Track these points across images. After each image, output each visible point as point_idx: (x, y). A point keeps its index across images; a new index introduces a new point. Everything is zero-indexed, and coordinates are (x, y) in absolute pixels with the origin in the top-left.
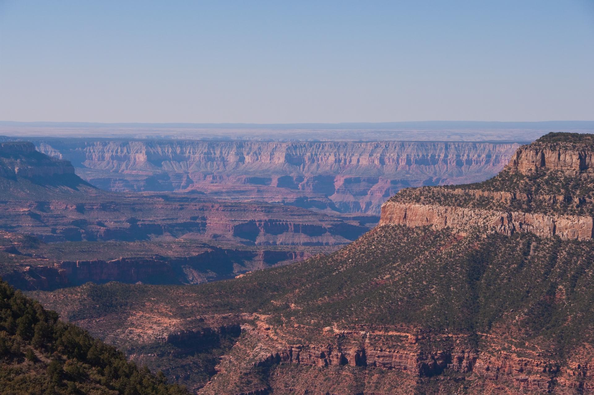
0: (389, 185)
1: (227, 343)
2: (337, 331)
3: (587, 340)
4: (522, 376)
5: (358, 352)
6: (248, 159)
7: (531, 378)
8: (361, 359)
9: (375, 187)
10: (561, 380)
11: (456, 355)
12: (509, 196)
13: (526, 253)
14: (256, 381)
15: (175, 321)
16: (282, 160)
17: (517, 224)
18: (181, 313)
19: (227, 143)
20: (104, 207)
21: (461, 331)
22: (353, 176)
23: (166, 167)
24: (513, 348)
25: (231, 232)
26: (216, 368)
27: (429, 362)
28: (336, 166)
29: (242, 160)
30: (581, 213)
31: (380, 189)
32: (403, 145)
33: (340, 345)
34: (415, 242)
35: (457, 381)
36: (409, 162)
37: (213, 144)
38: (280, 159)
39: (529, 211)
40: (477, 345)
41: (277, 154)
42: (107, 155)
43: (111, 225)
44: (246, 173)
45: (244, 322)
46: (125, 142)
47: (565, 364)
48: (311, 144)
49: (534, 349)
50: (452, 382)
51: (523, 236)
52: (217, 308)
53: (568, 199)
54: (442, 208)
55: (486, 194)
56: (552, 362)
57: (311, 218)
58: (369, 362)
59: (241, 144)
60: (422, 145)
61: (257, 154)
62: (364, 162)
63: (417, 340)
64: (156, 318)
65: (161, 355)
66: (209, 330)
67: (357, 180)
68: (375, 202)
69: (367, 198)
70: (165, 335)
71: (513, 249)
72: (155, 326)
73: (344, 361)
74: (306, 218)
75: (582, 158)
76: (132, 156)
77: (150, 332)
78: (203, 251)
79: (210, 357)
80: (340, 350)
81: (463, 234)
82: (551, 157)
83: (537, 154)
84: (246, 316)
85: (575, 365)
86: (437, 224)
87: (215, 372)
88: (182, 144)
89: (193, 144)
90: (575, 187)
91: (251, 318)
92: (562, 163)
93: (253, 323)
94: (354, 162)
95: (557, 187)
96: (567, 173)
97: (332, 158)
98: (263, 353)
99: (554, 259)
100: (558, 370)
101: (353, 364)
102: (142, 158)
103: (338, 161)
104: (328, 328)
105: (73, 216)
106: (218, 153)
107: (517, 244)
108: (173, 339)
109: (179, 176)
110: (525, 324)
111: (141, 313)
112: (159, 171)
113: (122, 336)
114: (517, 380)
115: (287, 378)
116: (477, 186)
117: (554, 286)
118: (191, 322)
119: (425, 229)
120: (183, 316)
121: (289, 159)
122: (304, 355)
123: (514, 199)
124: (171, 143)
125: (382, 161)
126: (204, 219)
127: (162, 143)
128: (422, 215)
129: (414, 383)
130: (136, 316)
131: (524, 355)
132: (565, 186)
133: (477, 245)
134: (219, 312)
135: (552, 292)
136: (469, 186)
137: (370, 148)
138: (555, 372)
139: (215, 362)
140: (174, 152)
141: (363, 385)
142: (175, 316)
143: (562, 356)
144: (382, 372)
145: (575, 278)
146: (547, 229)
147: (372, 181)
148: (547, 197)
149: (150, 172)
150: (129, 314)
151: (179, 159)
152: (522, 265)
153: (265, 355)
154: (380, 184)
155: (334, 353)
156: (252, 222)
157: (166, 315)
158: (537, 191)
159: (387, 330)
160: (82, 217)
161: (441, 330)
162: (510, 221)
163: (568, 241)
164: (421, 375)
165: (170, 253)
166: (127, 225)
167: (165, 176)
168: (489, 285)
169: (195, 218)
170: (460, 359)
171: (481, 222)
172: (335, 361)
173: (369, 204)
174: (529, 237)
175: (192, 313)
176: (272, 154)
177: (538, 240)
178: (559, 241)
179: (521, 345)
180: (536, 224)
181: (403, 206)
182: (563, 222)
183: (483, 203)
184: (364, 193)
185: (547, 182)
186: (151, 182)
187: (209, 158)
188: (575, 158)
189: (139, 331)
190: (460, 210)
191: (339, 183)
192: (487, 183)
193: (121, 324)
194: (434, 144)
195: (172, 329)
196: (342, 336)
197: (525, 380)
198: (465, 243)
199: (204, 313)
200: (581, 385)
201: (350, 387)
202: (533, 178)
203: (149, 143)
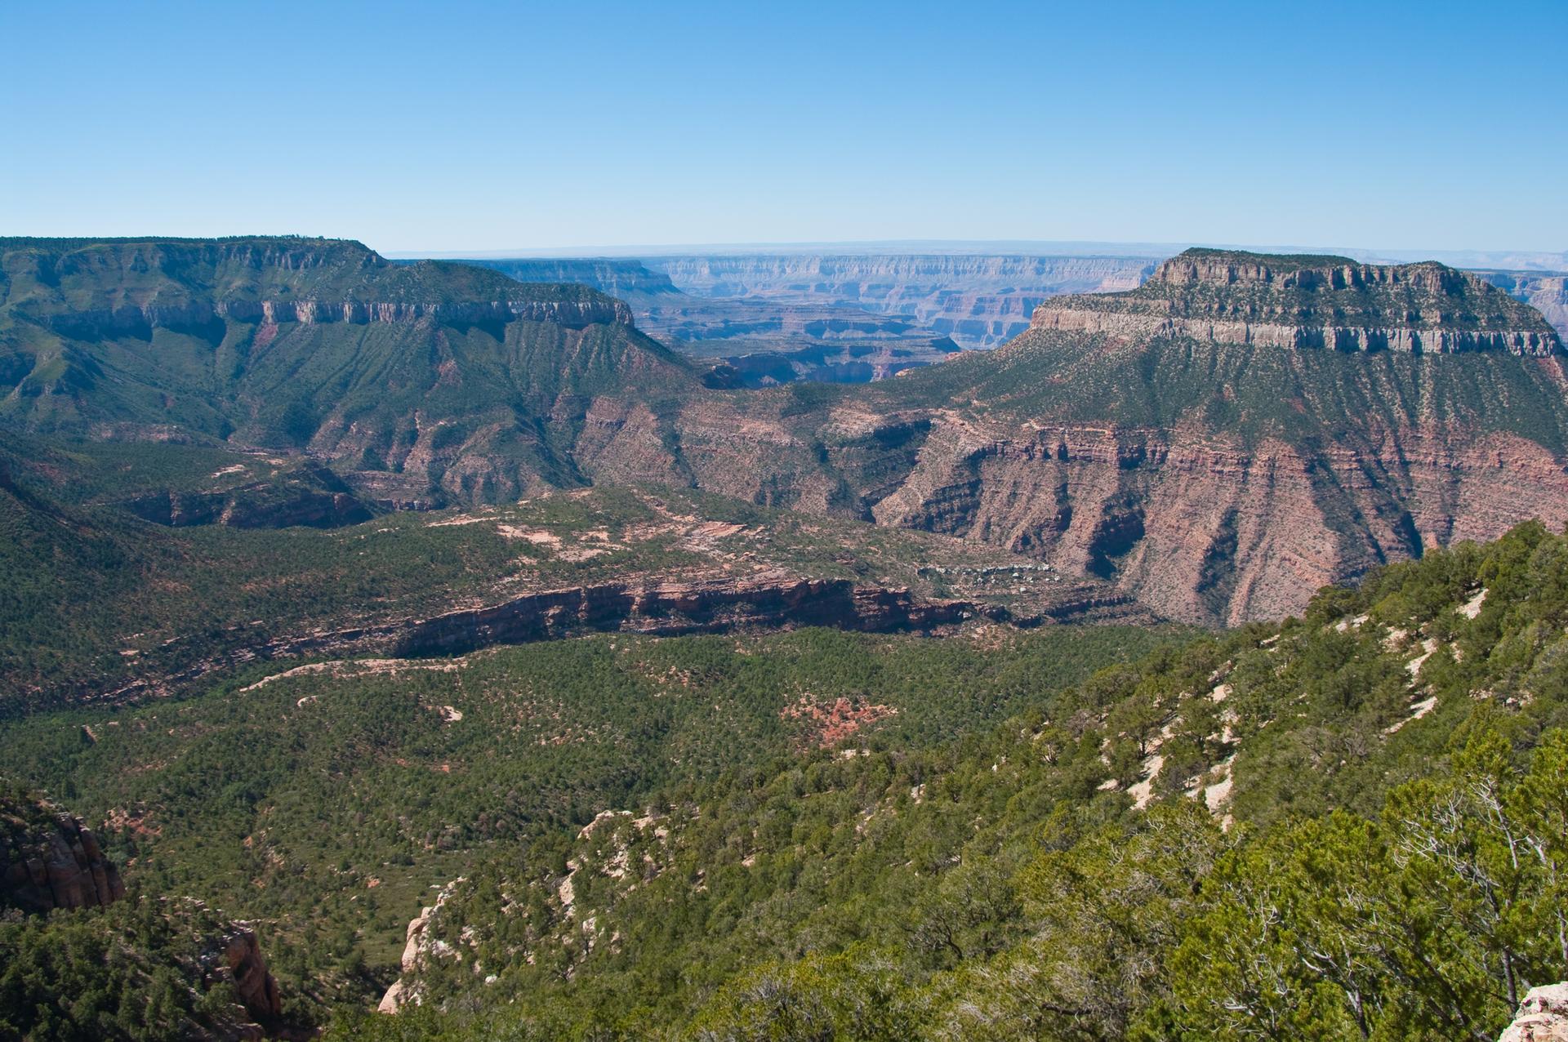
0: (904, 290)
1: (921, 437)
2: (1037, 428)
3: (1268, 435)
4: (1218, 468)
5: (1060, 446)
6: (788, 270)
7: (1226, 470)
8: (1063, 453)
9: (892, 292)
10: (1253, 470)
11: (1149, 449)
12: (1166, 304)
13: (1189, 356)
14: (967, 473)
15: (876, 417)
16: (817, 271)
17: (1177, 329)
18: (878, 410)
19: (772, 258)
20: (703, 311)
21: (1151, 426)
22: (874, 283)
23: (724, 278)
24: (1204, 442)
26: (917, 458)
27: (1127, 455)
28: (860, 275)
29: (784, 271)
30: (1236, 320)
31: (897, 293)
32: (912, 258)
33: (1042, 440)
34: (1072, 344)
35: (1151, 471)
36: (918, 272)
37: (761, 259)
38: (815, 270)
39: (1187, 317)
40: (1166, 440)
41: (812, 267)
42: (679, 269)
43: (710, 325)
44: (789, 281)
45: (933, 417)
46: (692, 259)
47: (1254, 456)
48: (840, 258)
49: (1223, 443)
50: (1148, 473)
51: (1183, 340)
52: (908, 404)
53: (1222, 308)
54: (1096, 314)
55: (1139, 302)
56: (1243, 455)
57: (866, 318)
58: (1070, 455)
59: (783, 259)
60: (927, 258)
61: (795, 267)
62: (882, 271)
63: (1115, 436)
64: (857, 414)
65: (869, 449)
66: (904, 424)
67: (878, 286)
68: (893, 303)
69: (886, 301)
70: (871, 430)
71: (1176, 352)
72: (858, 422)
73: (1046, 456)
74: (862, 318)
75: (1231, 271)
76: (698, 268)
77: (856, 427)
78: (804, 347)
79: (909, 449)
80: (1043, 445)
81: (1125, 338)
82: (1202, 270)
83: (1188, 267)
84: (932, 411)
85: (1265, 457)
86: (1090, 327)
87: (914, 463)
88: (736, 259)
89: (745, 258)
90: (1228, 296)
91: (939, 413)
92: (1212, 275)
93: (941, 417)
94: (874, 272)
95: (1211, 297)
96: (1217, 284)
97: (856, 269)
98: (969, 447)
99: (1214, 360)
100: (1249, 462)
101: (1055, 457)
102: (706, 271)
103: (861, 271)
104: (1027, 425)
105: (681, 319)
106: (765, 265)
107: (1179, 346)
108: (879, 435)
109: (736, 285)
111: (841, 410)
112: (720, 281)
113: (830, 431)
114: (1213, 471)
115: (994, 469)
117: (1220, 385)
118: (889, 418)
119: (1078, 332)
120: (880, 412)
121: (822, 270)
122: (1008, 449)
123: (1172, 306)
124: (728, 259)
125: (897, 271)
126: (781, 319)
127: (720, 259)
128: (1075, 319)
129: (1115, 475)
130: (836, 413)
131: (1216, 448)
132: (1218, 296)
133: (1143, 348)
134: (910, 409)
135: (1220, 391)
137: (886, 262)
138: (1247, 463)
139: (914, 453)
140: (730, 266)
141: (1067, 476)
142: (874, 412)
143: (1250, 449)
144: (1082, 465)
145: (1237, 377)
146: (1204, 334)
147: (890, 287)
148: (1203, 306)
149: (713, 281)
150: (830, 411)
151: (735, 271)
152: (1187, 367)
153: (971, 449)
154: (896, 289)
155: (1038, 447)
156: (819, 321)
157: (866, 412)
158: (1192, 299)
159: (1084, 426)
160: (688, 319)
161: (1132, 427)
162: (1171, 326)
163: (1225, 345)
164: (1121, 467)
165: (779, 349)
166: (722, 325)
167: (725, 285)
168: (1162, 384)
169: (773, 319)
170: (1154, 453)
171: (1142, 328)
172: (1038, 455)
173: (888, 305)
174: (1189, 341)
175: (888, 410)
176: (808, 267)
177: (1197, 343)
178: (1217, 344)
179: (1209, 439)
180: (1194, 329)
181: (1055, 311)
182: (1219, 327)
183: (1139, 310)
184: (884, 297)
185: (1200, 292)
186: (716, 290)
187: (758, 270)
188: (1225, 271)
189: (844, 426)
190: (1115, 316)
191: (863, 288)
192: (1136, 292)
193: (825, 420)
194: (937, 258)
195: (876, 425)
196: (1043, 432)
197: (1221, 472)
198: (1130, 347)
199: (897, 409)
200: (1272, 475)
201: (1056, 478)
202: (1188, 288)
203: (712, 259)
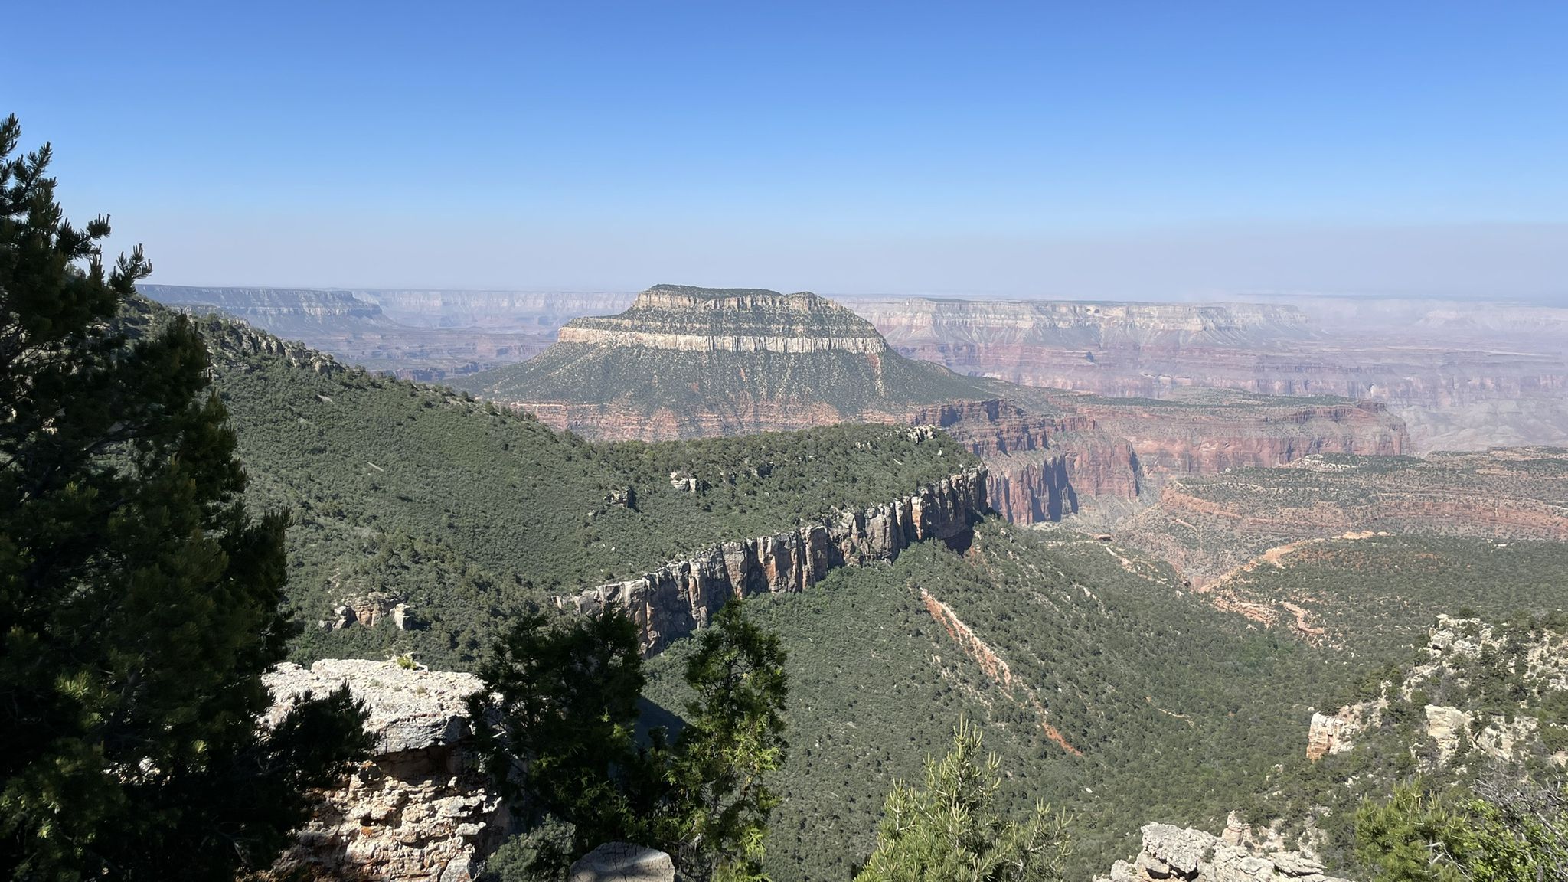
12: (630, 322)
13: (639, 356)
17: (634, 339)
25: (495, 354)
29: (513, 305)
34: (578, 352)
39: (641, 331)
44: (516, 314)
49: (633, 411)
51: (638, 346)
53: (663, 324)
54: (594, 331)
55: (619, 321)
61: (524, 302)
71: (632, 354)
75: (672, 300)
76: (430, 301)
81: (604, 346)
83: (648, 297)
86: (591, 340)
90: (667, 317)
92: (661, 302)
95: (658, 317)
96: (663, 308)
99: (653, 359)
107: (634, 351)
109: (466, 317)
110: (631, 397)
112: (451, 313)
116: (616, 317)
119: (585, 343)
123: (633, 324)
128: (583, 335)
131: (628, 415)
132: (662, 317)
133: (611, 352)
136: (610, 317)
145: (664, 370)
146: (651, 342)
148: (652, 323)
149: (445, 313)
152: (635, 363)
156: (509, 347)
158: (646, 319)
162: (631, 337)
163: (662, 350)
168: (614, 375)
171: (614, 339)
174: (640, 346)
177: (646, 349)
178: (657, 349)
179: (627, 409)
180: (645, 339)
181: (572, 330)
182: (660, 338)
183: (617, 327)
185: (652, 314)
188: (668, 299)
190: (604, 332)
192: (621, 315)
198: (604, 351)
202: (645, 312)
